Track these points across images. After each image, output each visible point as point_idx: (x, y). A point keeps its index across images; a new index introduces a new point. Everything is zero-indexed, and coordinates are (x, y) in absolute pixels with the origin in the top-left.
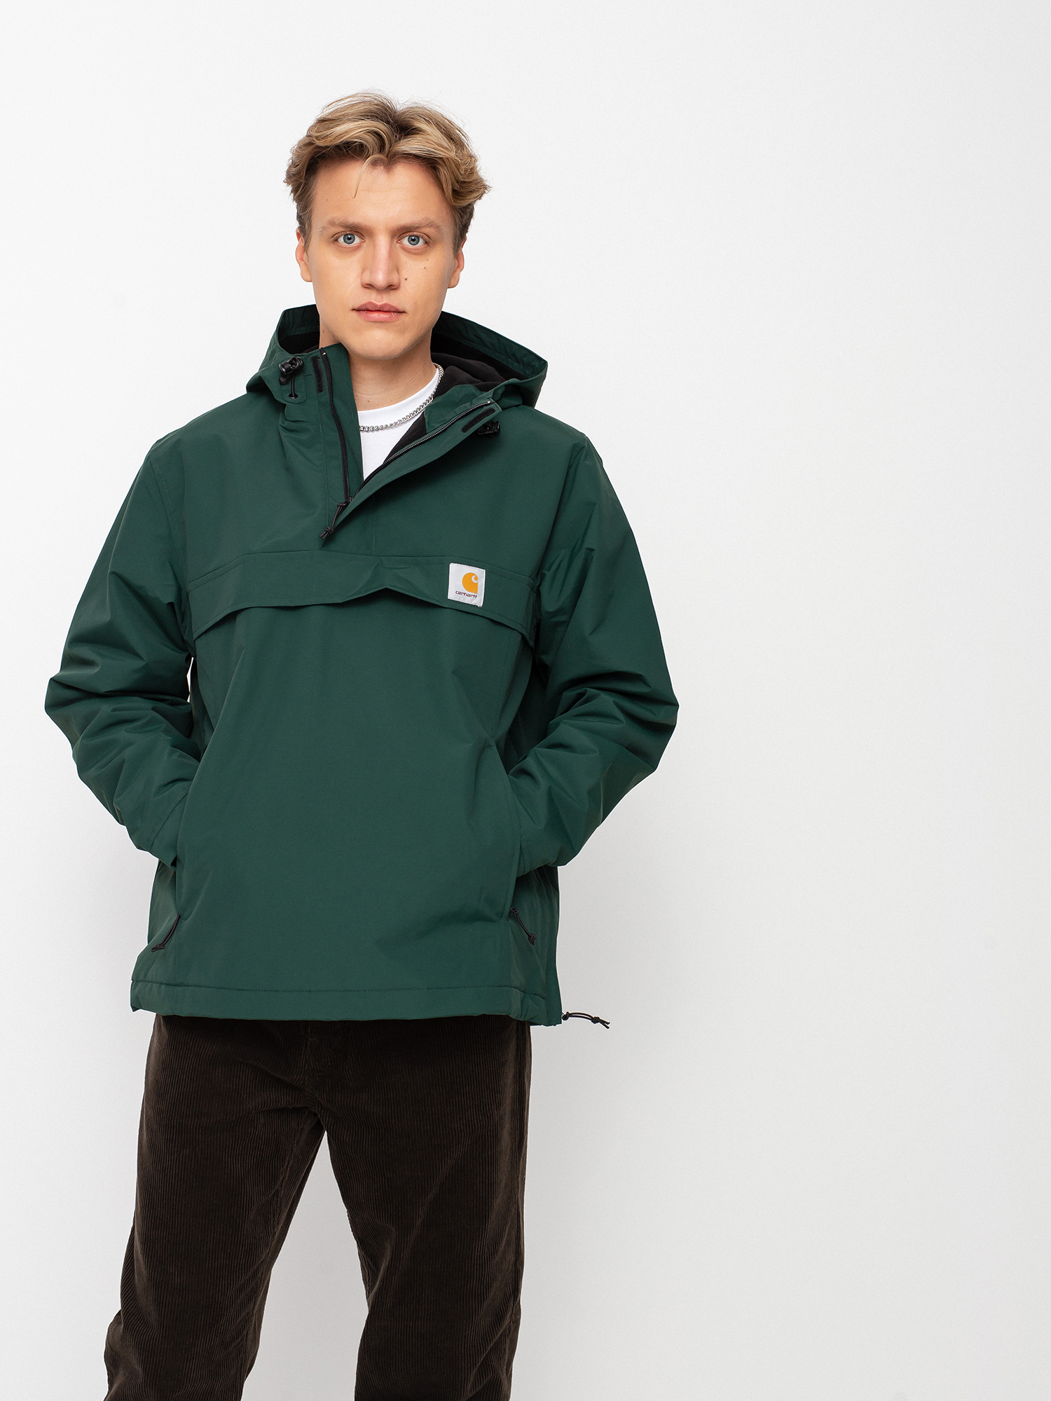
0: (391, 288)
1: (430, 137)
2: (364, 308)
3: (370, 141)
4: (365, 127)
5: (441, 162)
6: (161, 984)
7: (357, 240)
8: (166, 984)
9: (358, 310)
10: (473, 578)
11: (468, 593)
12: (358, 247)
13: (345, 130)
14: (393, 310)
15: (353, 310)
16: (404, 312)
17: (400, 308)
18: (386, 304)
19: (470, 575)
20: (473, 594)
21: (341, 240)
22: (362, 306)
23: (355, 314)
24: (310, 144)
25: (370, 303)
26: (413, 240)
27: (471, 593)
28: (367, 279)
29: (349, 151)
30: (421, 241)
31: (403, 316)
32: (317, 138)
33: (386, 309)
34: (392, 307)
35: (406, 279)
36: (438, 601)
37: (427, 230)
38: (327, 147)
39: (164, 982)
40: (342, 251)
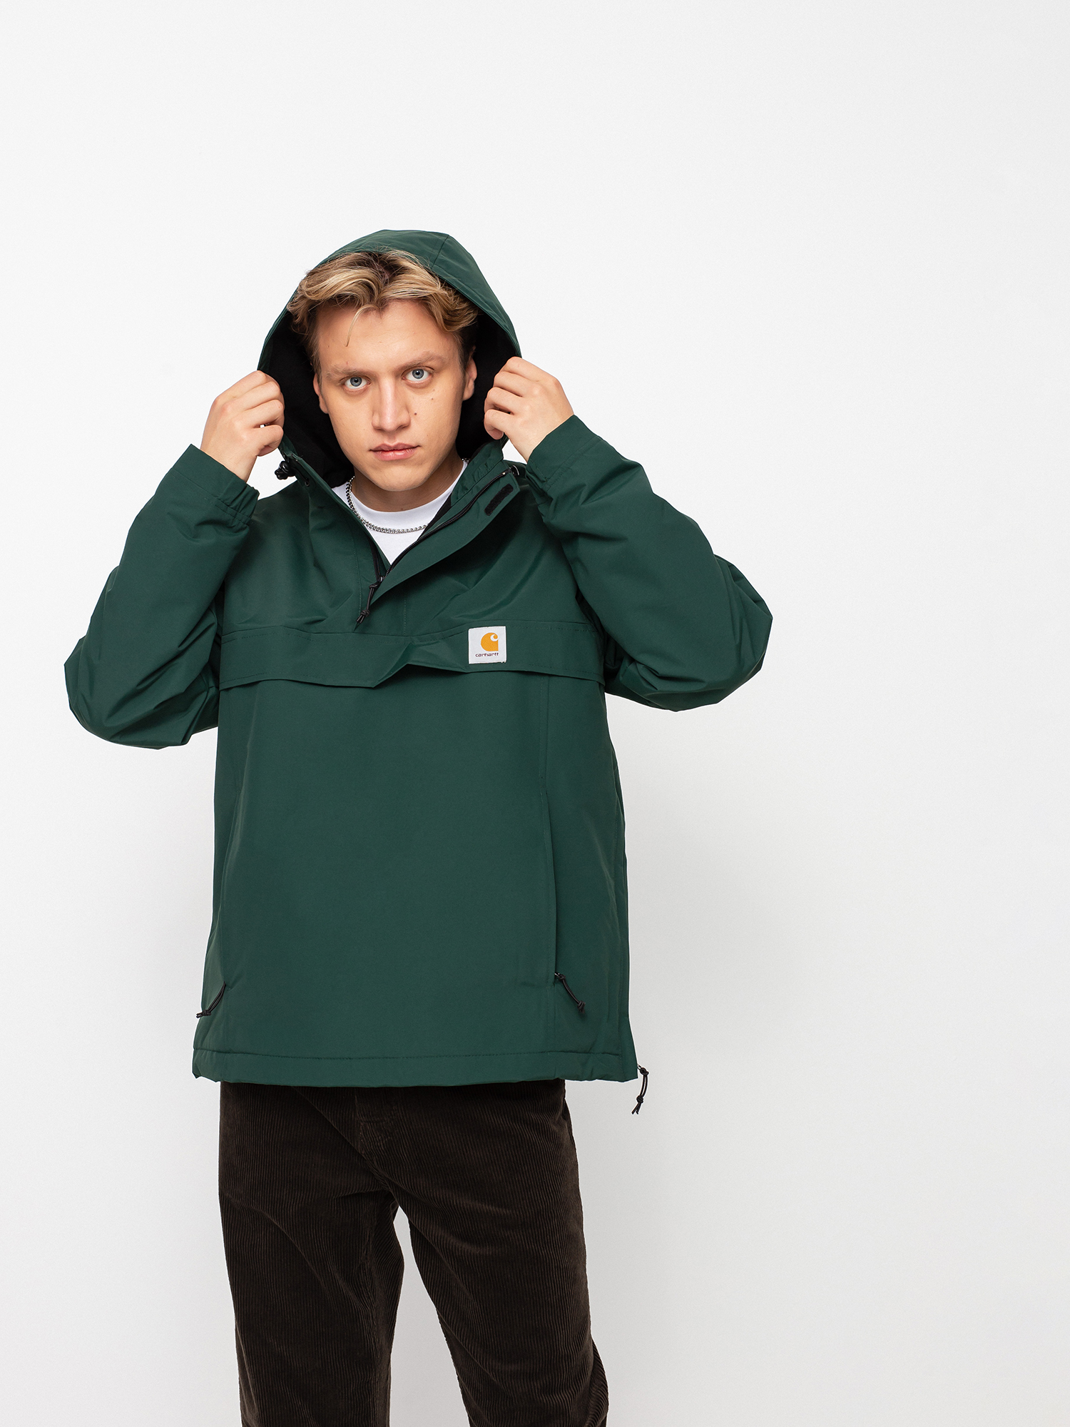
0: (403, 427)
1: (416, 277)
2: (379, 449)
3: (360, 291)
4: (353, 279)
5: (431, 298)
6: (214, 1051)
7: (364, 383)
8: (219, 1052)
9: (375, 451)
10: (492, 638)
11: (488, 653)
12: (365, 390)
13: (335, 283)
14: (406, 447)
15: (371, 450)
16: (419, 446)
17: (413, 444)
18: (399, 444)
19: (489, 635)
20: (494, 652)
21: (349, 383)
22: (379, 447)
23: (372, 454)
24: (303, 297)
25: (384, 445)
26: (418, 374)
27: (491, 652)
28: (377, 423)
29: (343, 302)
30: (426, 374)
31: (419, 452)
32: (308, 292)
33: (400, 447)
34: (405, 445)
35: (416, 414)
36: (460, 668)
37: (429, 364)
38: (319, 301)
39: (215, 1049)
40: (351, 395)
